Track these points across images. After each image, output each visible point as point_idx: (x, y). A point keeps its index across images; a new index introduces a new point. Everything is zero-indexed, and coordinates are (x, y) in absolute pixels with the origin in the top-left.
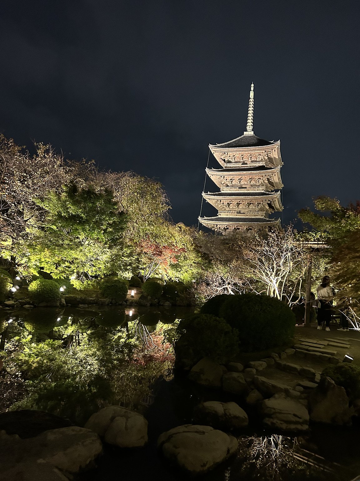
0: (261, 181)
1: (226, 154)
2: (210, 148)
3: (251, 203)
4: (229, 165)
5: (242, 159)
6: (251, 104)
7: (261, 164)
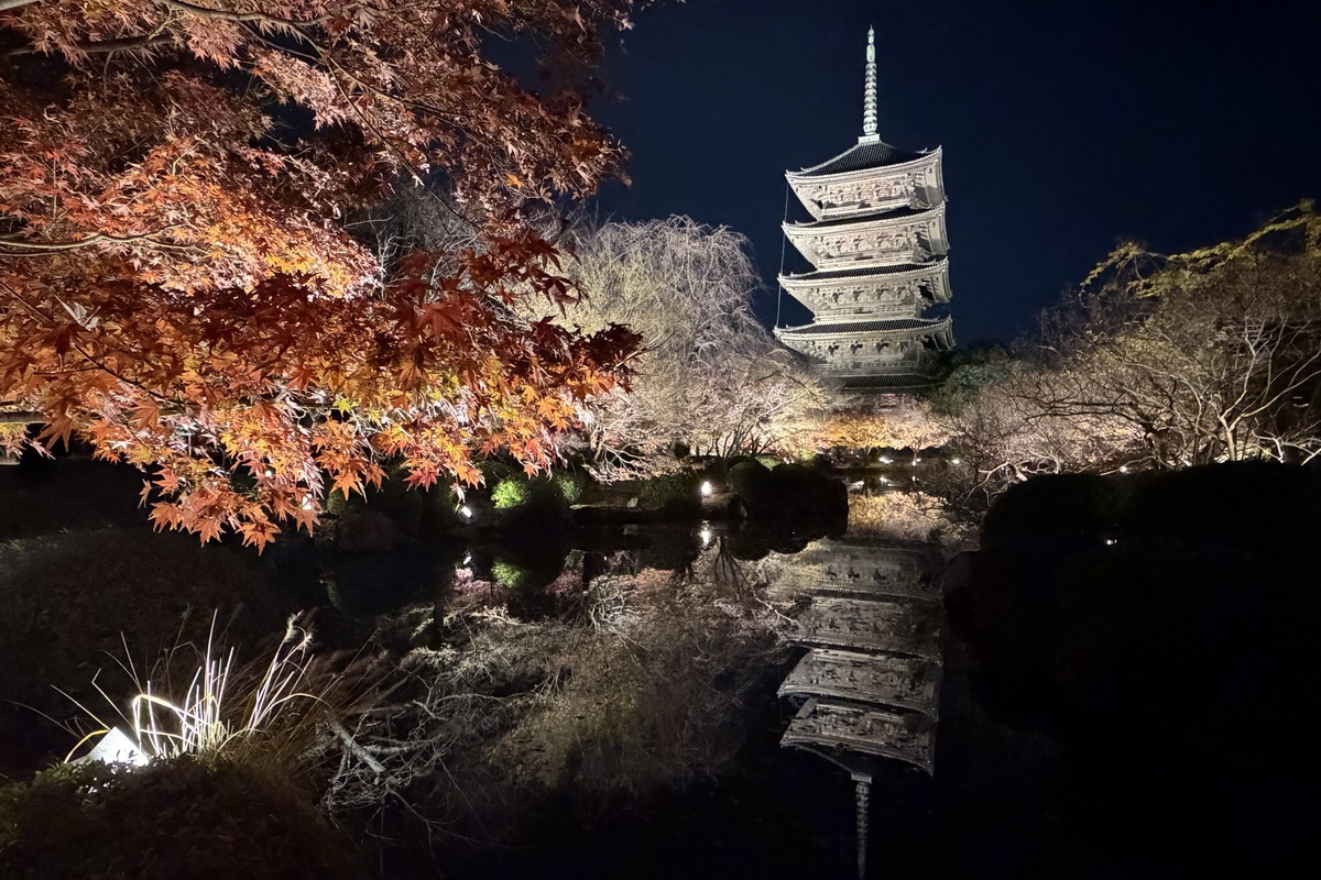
0: (903, 240)
1: (824, 188)
2: (789, 180)
3: (883, 290)
4: (830, 212)
5: (859, 197)
6: (871, 73)
7: (901, 203)
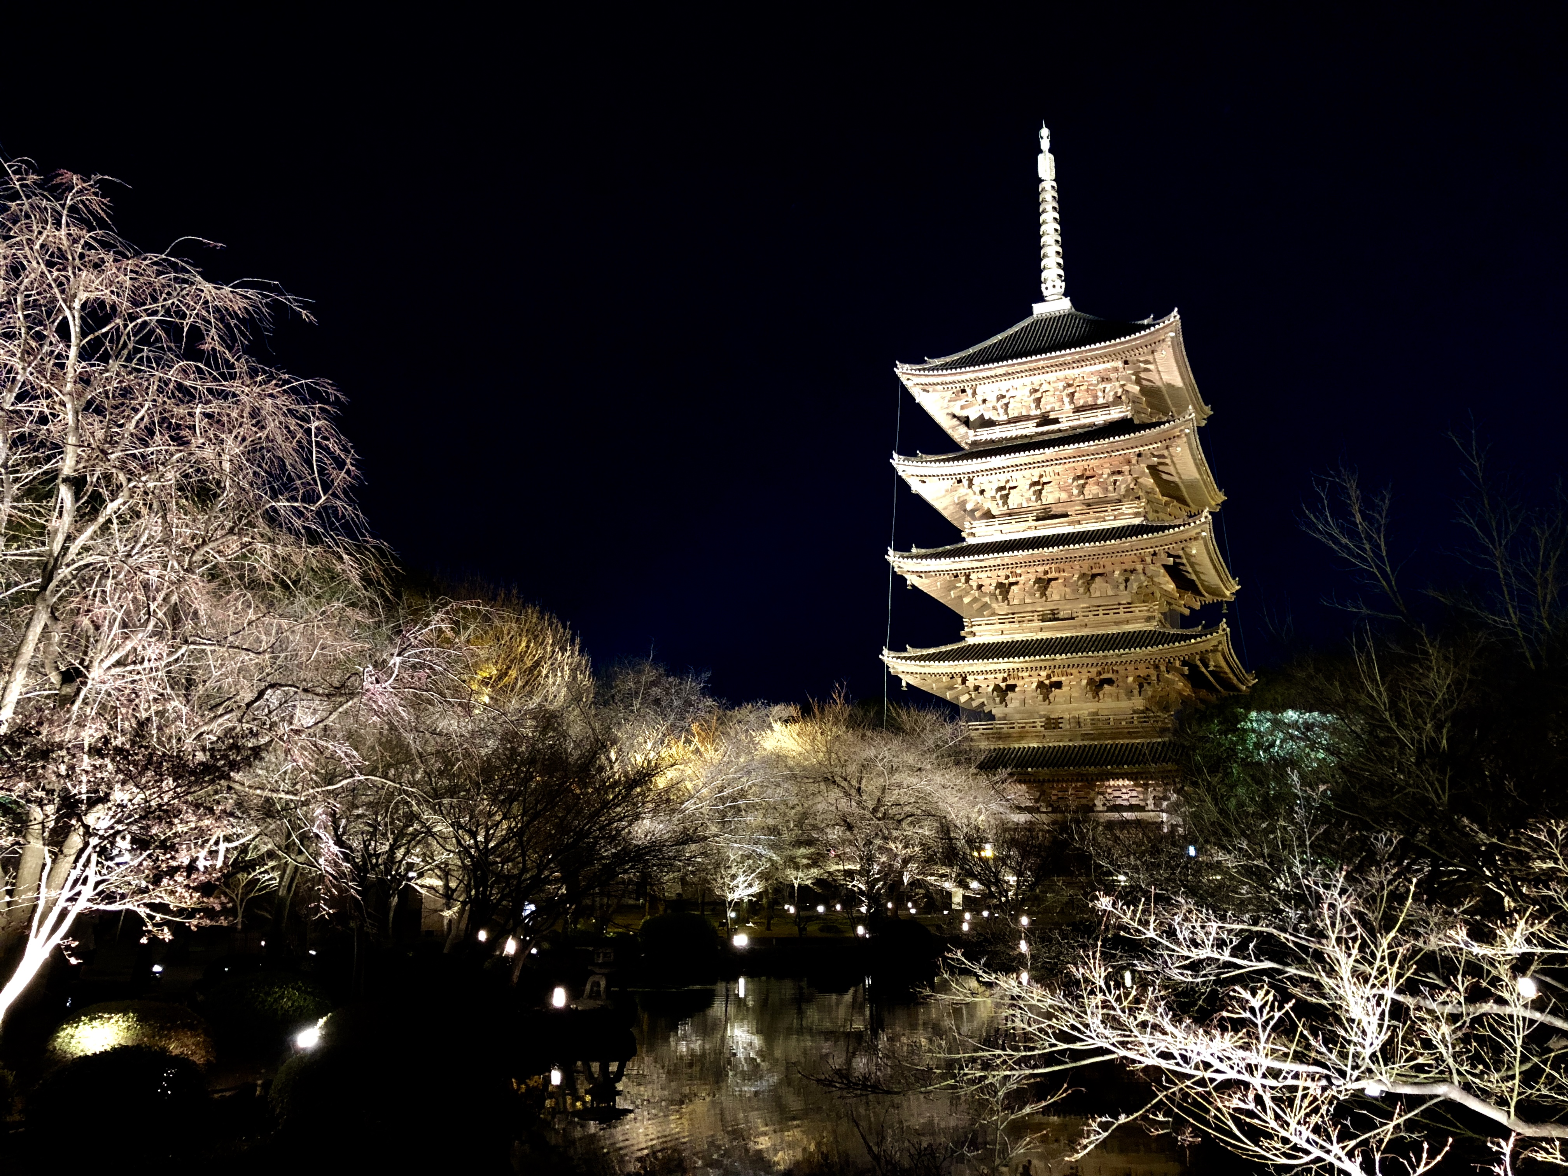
0: (1125, 480)
1: (969, 391)
2: (903, 379)
3: (1094, 576)
4: (985, 434)
5: (1038, 406)
6: (1048, 198)
7: (1116, 414)
